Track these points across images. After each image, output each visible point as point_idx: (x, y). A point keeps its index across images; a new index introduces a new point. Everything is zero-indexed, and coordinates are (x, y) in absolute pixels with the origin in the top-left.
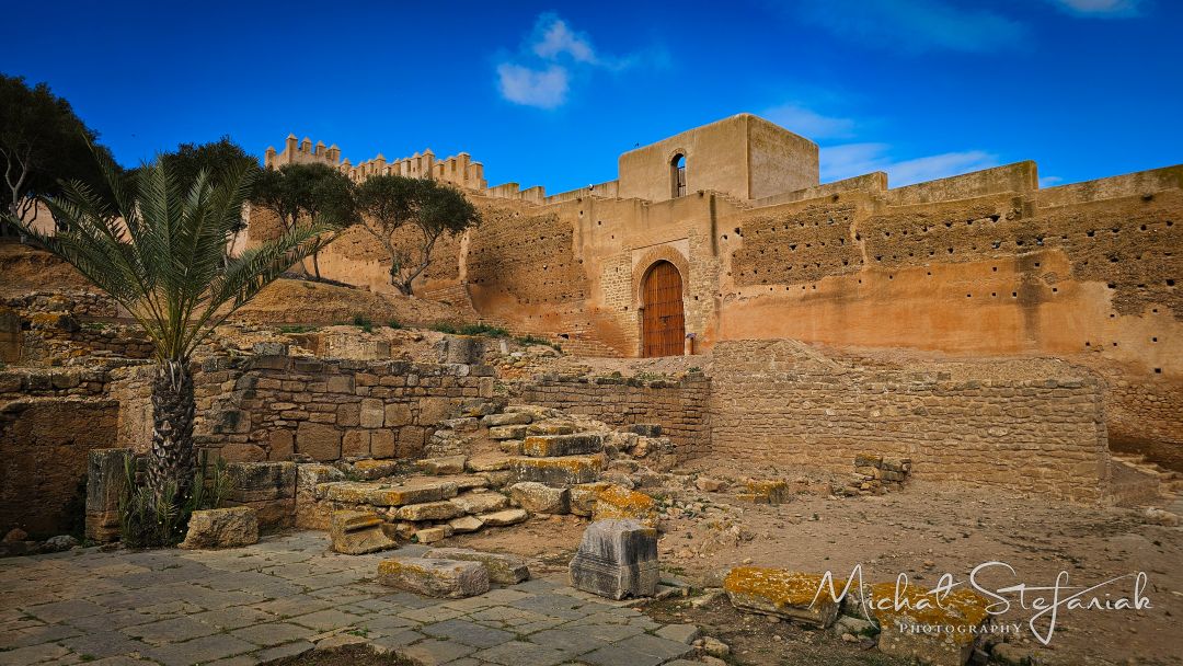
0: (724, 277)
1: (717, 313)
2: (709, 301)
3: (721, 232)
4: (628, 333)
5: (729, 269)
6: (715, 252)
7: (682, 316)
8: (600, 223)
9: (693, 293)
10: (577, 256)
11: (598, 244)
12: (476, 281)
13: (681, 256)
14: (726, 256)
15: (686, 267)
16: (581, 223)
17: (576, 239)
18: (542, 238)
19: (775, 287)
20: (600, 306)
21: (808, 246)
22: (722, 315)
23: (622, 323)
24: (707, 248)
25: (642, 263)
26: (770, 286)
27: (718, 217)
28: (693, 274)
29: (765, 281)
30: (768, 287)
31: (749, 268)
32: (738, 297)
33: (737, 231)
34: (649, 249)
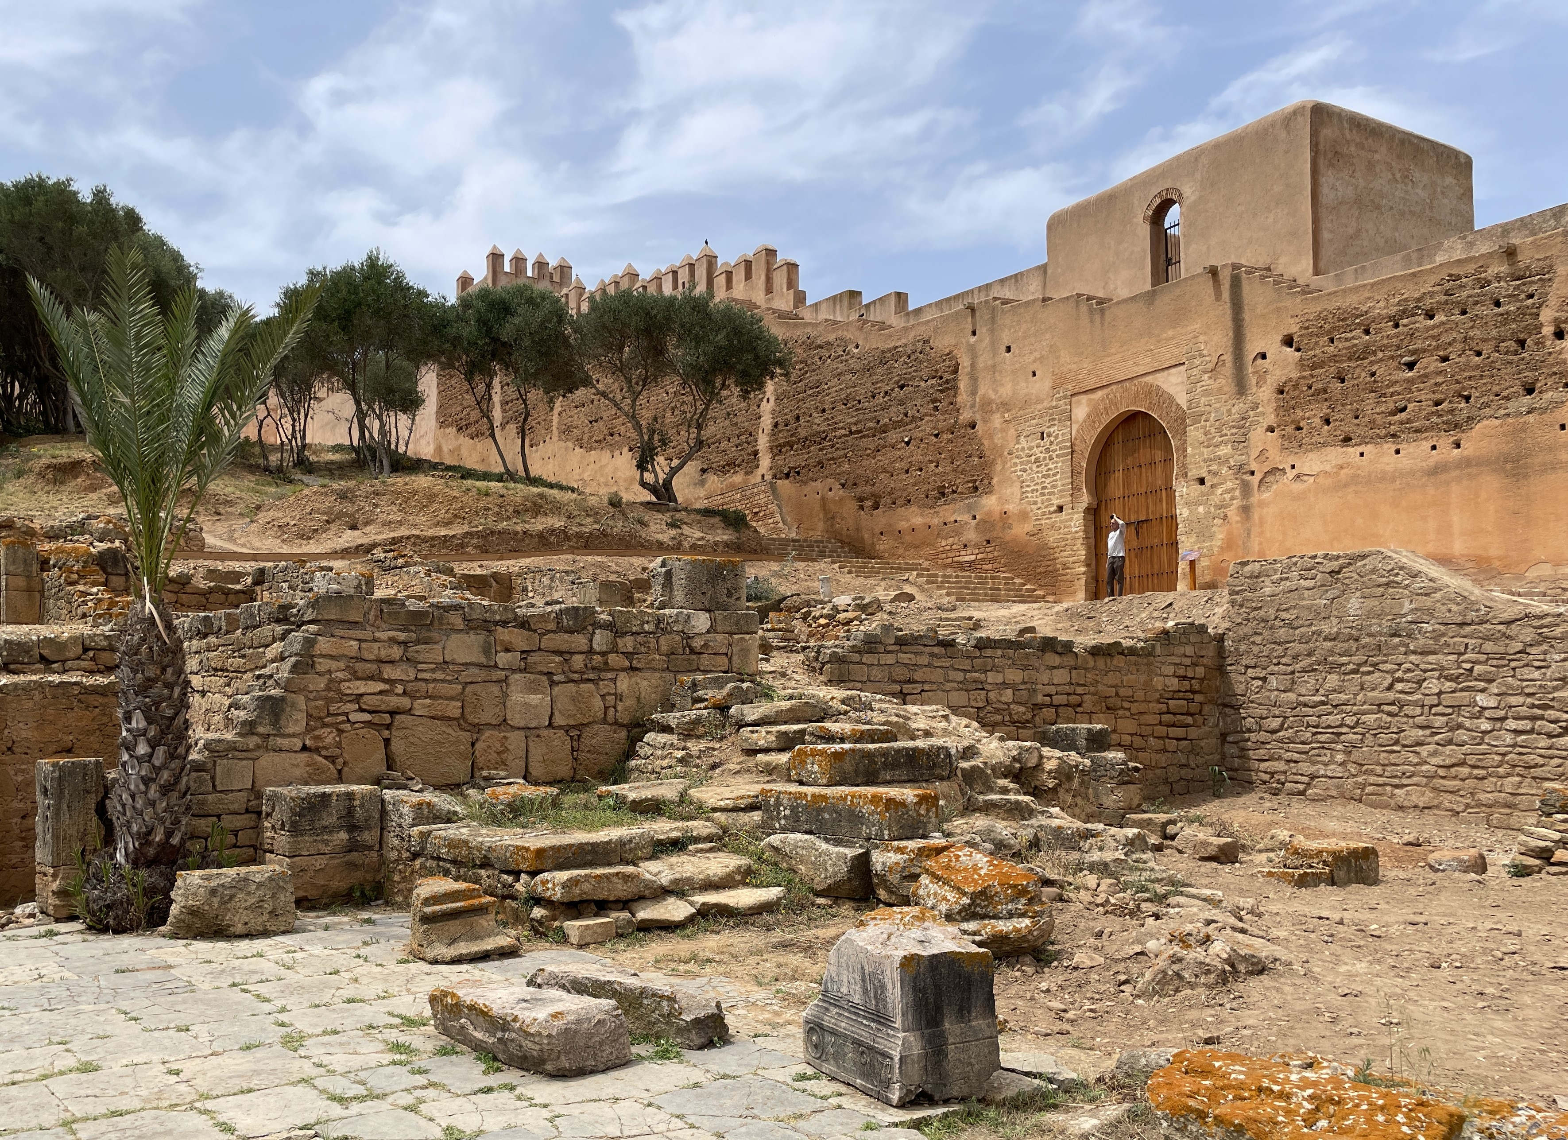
0: (1259, 437)
1: (1246, 510)
2: (1229, 485)
3: (1252, 348)
4: (1064, 557)
5: (1271, 419)
6: (1241, 388)
7: (1173, 518)
8: (1008, 349)
9: (1194, 473)
10: (965, 416)
11: (1006, 391)
12: (787, 476)
13: (1171, 398)
14: (1265, 394)
15: (1181, 422)
16: (972, 351)
17: (963, 384)
18: (902, 387)
19: (1367, 449)
20: (1010, 507)
21: (1445, 359)
22: (1256, 515)
23: (1052, 538)
24: (1225, 381)
25: (1090, 419)
26: (1360, 449)
27: (1247, 316)
28: (1194, 433)
29: (1347, 440)
30: (1352, 451)
31: (1314, 413)
32: (1291, 474)
33: (1288, 341)
34: (1105, 391)
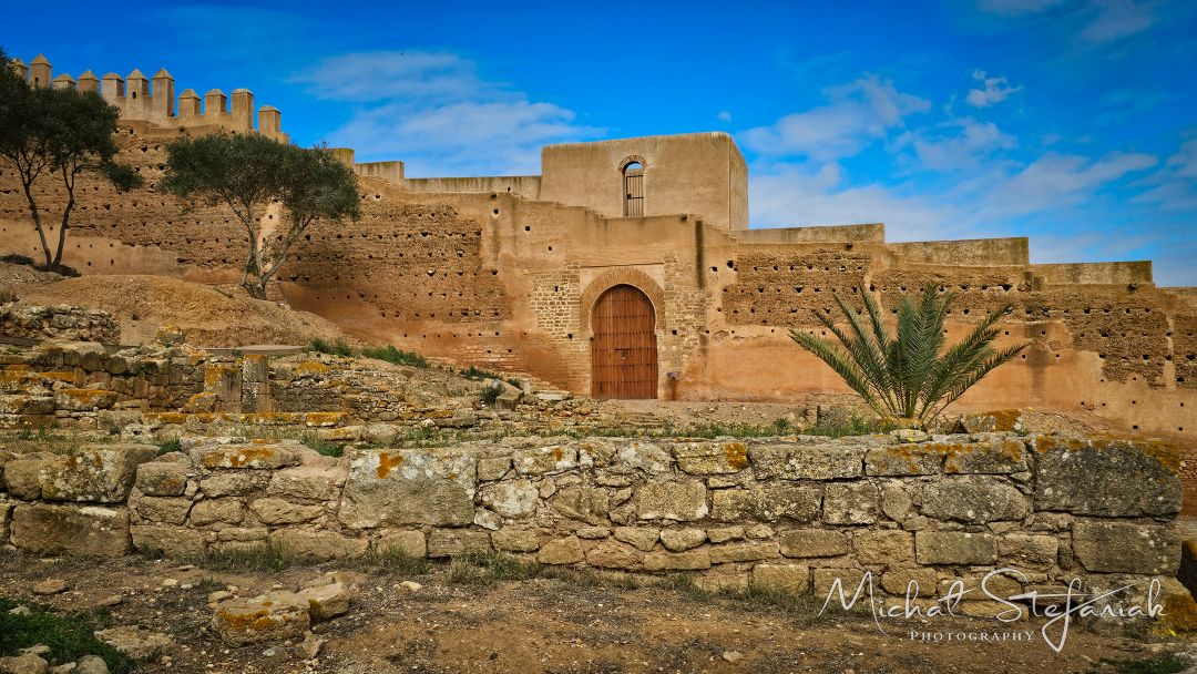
0: (712, 313)
1: (704, 351)
2: (693, 337)
3: (709, 262)
4: (573, 365)
5: (719, 304)
6: (701, 283)
7: (654, 352)
8: (528, 229)
9: (670, 327)
10: (489, 264)
11: (526, 253)
12: (294, 279)
13: (654, 283)
14: (717, 290)
15: (661, 295)
16: (495, 224)
17: (486, 244)
18: (425, 235)
19: (777, 329)
20: (530, 331)
21: (817, 290)
22: (710, 354)
23: (564, 353)
24: (691, 277)
25: (595, 285)
26: (772, 328)
27: (706, 245)
28: (670, 305)
29: (765, 321)
30: (768, 329)
31: (745, 306)
32: (732, 336)
33: (730, 264)
34: (606, 269)
